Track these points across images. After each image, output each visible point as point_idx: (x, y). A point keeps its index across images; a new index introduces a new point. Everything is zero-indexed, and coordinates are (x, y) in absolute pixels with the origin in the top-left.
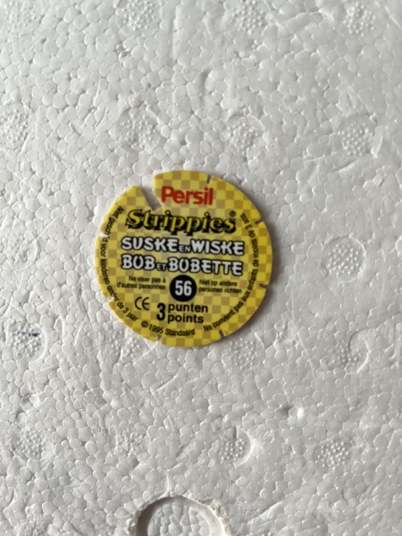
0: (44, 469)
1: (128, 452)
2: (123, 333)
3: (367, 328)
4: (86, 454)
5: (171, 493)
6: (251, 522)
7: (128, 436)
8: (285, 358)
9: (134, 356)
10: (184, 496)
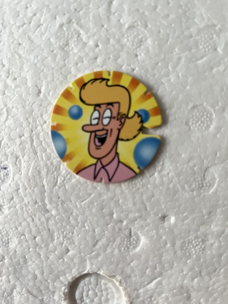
0: (11, 254)
1: (63, 244)
2: (60, 167)
3: (216, 164)
4: (36, 245)
5: (90, 270)
6: (141, 291)
7: (63, 234)
8: (162, 183)
9: (67, 182)
10: (98, 272)
